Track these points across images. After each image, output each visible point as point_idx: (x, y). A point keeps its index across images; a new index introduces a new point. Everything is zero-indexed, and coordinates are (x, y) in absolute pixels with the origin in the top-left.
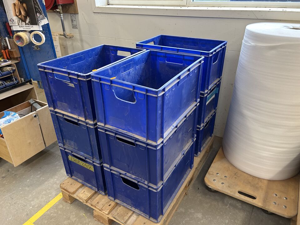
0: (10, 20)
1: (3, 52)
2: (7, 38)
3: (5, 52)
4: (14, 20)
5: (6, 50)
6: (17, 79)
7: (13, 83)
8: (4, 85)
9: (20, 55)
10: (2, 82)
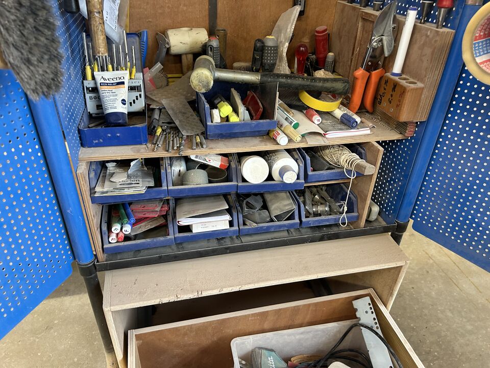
1: (355, 79)
2: (412, 15)
3: (369, 78)
5: (374, 72)
6: (355, 206)
7: (335, 219)
8: (297, 220)
9: (427, 116)
10: (295, 207)
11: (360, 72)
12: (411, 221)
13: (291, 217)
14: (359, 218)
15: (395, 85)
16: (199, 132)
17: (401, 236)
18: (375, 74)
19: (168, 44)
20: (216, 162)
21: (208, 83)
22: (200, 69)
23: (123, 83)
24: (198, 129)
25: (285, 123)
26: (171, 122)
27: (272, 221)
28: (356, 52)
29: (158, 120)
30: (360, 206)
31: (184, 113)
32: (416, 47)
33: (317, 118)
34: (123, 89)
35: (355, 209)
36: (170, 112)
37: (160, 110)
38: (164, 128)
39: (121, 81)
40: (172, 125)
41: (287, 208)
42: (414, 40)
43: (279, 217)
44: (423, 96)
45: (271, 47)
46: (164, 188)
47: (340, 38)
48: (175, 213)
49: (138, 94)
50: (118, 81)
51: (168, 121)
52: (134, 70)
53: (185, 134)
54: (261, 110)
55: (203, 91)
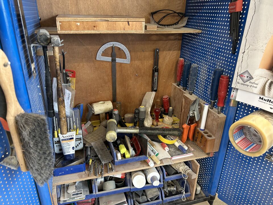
0: (241, 76)
1: (183, 129)
2: (206, 108)
3: (190, 128)
4: (251, 78)
5: (192, 125)
6: (189, 189)
7: (180, 197)
8: (160, 200)
9: (218, 149)
10: (159, 193)
11: (185, 126)
12: (217, 194)
13: (158, 198)
14: (191, 195)
15: (202, 136)
16: (110, 161)
17: (213, 202)
18: (193, 126)
19: (93, 111)
20: (119, 175)
21: (114, 138)
22: (110, 131)
23: (73, 138)
24: (110, 159)
25: (152, 154)
26: (96, 156)
27: (148, 201)
28: (183, 111)
29: (90, 155)
30: (191, 189)
31: (103, 150)
32: (210, 120)
33: (167, 148)
34: (73, 141)
35: (189, 191)
36: (96, 150)
37: (91, 147)
38: (93, 159)
39: (72, 137)
40: (97, 158)
41: (155, 194)
42: (209, 116)
43: (152, 199)
44: (215, 142)
45: (143, 112)
46: (94, 193)
47: (175, 100)
48: (99, 201)
49: (80, 142)
50: (71, 137)
51: (95, 155)
52: (78, 130)
53: (103, 163)
54: (140, 149)
55: (112, 141)
